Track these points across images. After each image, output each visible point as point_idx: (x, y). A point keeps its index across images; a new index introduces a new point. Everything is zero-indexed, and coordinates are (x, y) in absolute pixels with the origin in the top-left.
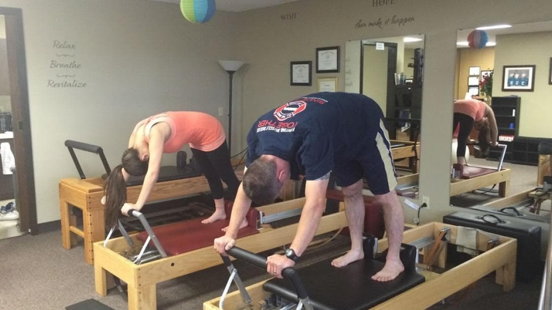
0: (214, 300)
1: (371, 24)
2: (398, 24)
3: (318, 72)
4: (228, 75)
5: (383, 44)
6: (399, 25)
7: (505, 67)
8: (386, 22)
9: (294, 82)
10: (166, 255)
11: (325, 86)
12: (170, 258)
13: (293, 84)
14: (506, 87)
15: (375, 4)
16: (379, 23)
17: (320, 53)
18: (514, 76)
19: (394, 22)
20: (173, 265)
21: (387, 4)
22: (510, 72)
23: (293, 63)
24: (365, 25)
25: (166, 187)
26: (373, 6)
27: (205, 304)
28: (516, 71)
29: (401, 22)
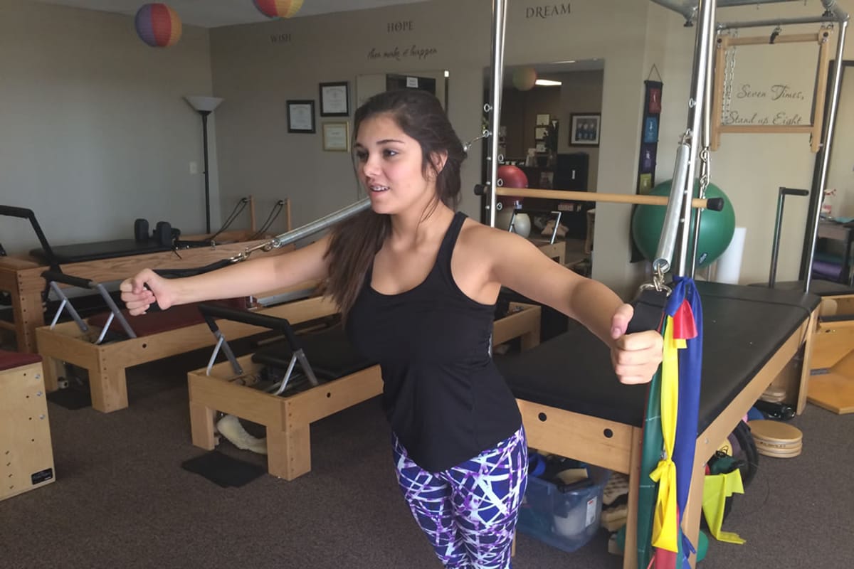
0: (199, 371)
1: (386, 55)
2: (418, 56)
3: (323, 115)
4: (201, 117)
5: (416, 80)
6: (420, 58)
7: (572, 115)
8: (405, 53)
9: (292, 128)
10: (135, 336)
11: (334, 134)
12: (140, 339)
13: (291, 131)
14: (574, 141)
15: (391, 29)
16: (396, 54)
17: (325, 89)
18: (582, 127)
19: (413, 53)
20: (144, 346)
21: (404, 29)
22: (579, 121)
23: (289, 102)
24: (379, 55)
25: (124, 264)
26: (389, 30)
27: (190, 374)
28: (585, 120)
29: (422, 54)
